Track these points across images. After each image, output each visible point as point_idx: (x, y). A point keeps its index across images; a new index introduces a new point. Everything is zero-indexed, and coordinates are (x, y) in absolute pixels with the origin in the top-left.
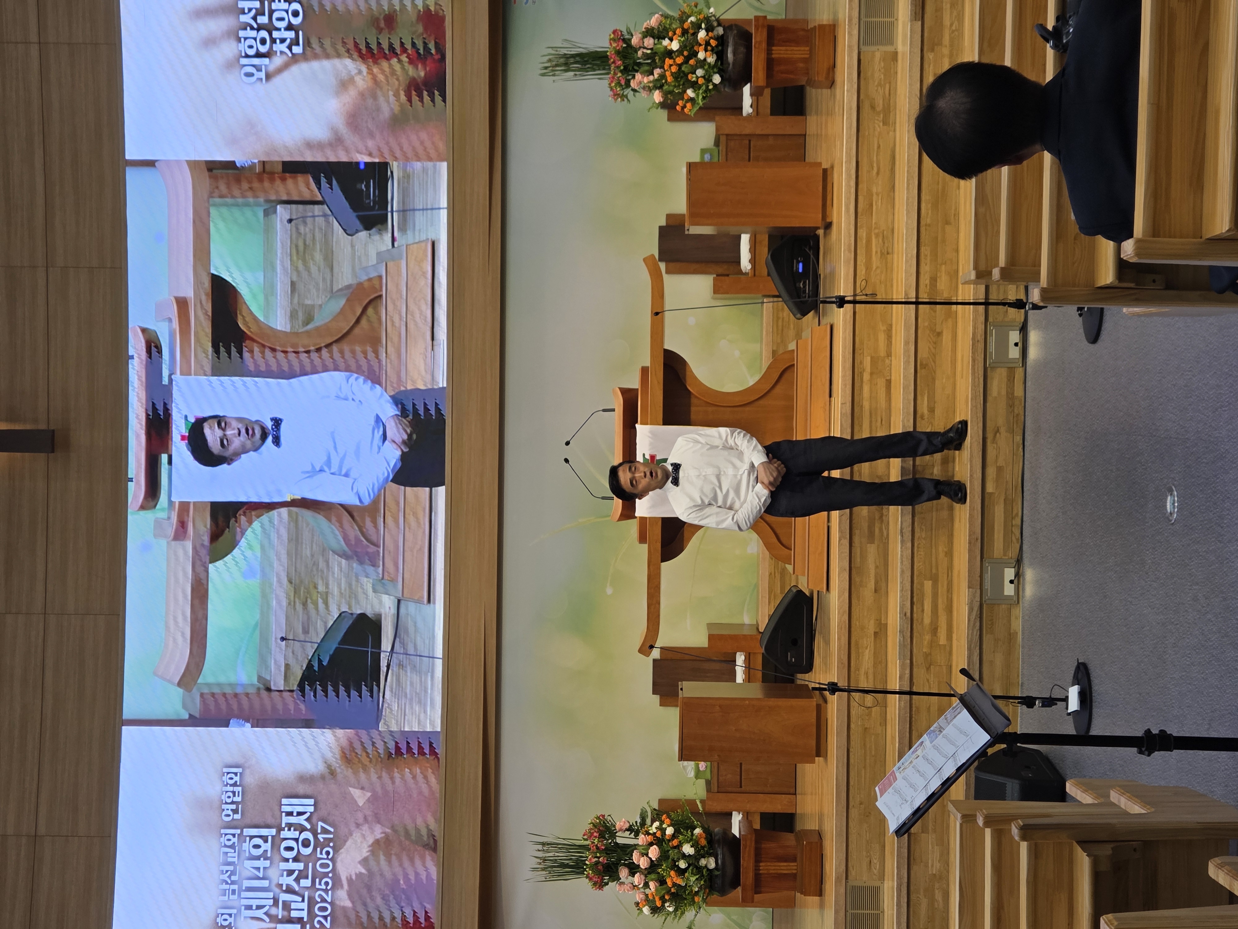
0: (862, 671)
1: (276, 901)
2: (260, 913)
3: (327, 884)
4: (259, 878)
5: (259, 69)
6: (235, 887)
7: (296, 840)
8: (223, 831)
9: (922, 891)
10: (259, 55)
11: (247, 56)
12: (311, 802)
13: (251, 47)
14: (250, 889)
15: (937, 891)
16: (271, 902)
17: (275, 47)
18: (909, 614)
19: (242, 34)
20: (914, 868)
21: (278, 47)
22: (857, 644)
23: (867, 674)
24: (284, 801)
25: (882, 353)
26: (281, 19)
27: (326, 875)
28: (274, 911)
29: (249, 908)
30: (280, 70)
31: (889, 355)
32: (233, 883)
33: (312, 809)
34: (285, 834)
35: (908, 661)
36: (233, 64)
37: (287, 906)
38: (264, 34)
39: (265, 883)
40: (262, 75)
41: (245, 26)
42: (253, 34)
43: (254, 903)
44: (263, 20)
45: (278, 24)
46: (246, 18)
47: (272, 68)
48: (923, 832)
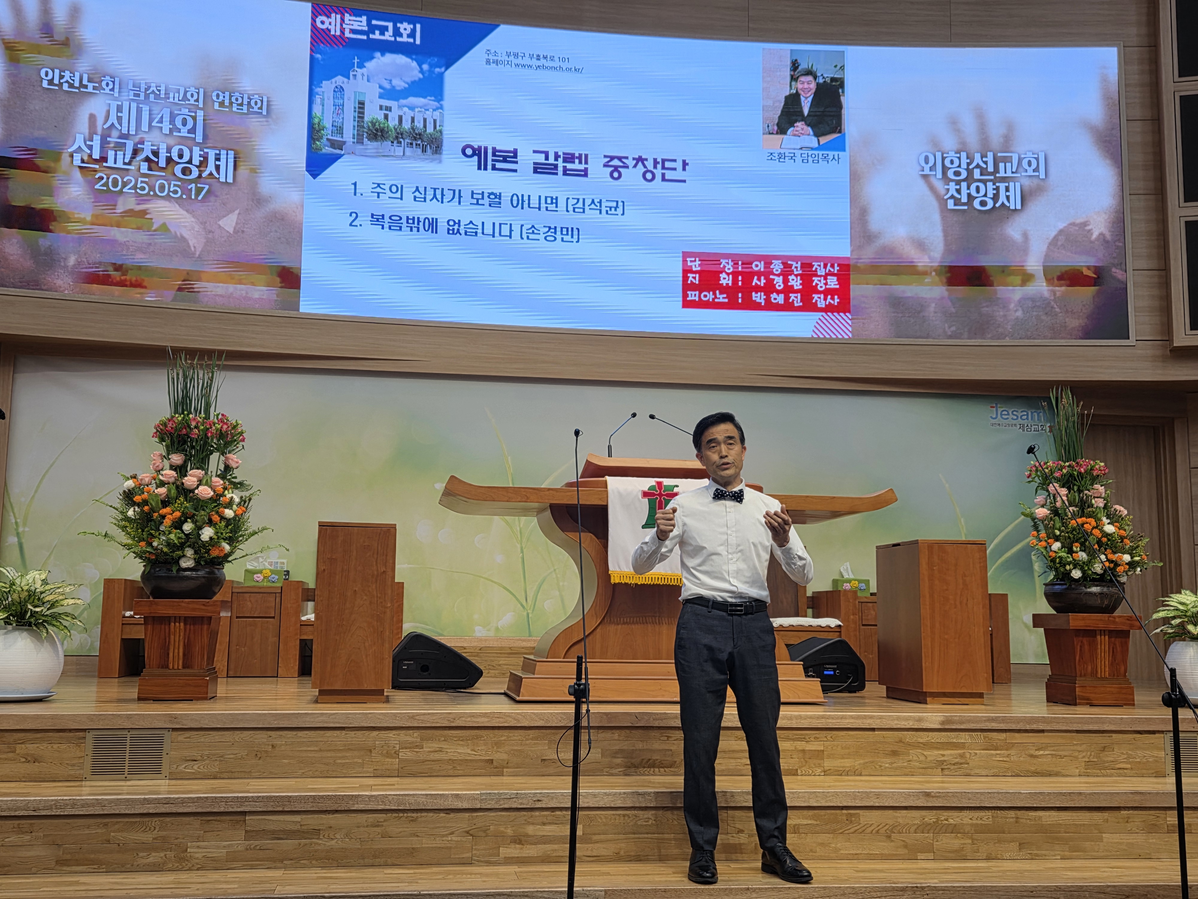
0: (444, 745)
1: (126, 136)
2: (113, 119)
3: (143, 189)
4: (151, 121)
5: (933, 168)
6: (142, 97)
7: (190, 162)
8: (201, 91)
9: (164, 833)
10: (945, 170)
11: (943, 159)
12: (230, 180)
13: (952, 162)
14: (139, 111)
15: (162, 854)
16: (125, 131)
17: (952, 184)
18: (539, 805)
19: (964, 155)
20: (196, 822)
21: (952, 186)
22: (478, 737)
23: (440, 750)
24: (231, 154)
25: (828, 764)
26: (978, 190)
27: (152, 188)
28: (115, 133)
29: (119, 109)
30: (932, 188)
31: (826, 773)
32: (147, 96)
33: (222, 180)
34: (196, 151)
35: (478, 806)
36: (935, 144)
37: (120, 147)
38: (964, 174)
39: (145, 127)
40: (927, 171)
41: (969, 157)
42: (964, 166)
43: (125, 115)
44: (977, 174)
45: (973, 186)
46: (978, 159)
47: (933, 180)
48: (246, 831)
